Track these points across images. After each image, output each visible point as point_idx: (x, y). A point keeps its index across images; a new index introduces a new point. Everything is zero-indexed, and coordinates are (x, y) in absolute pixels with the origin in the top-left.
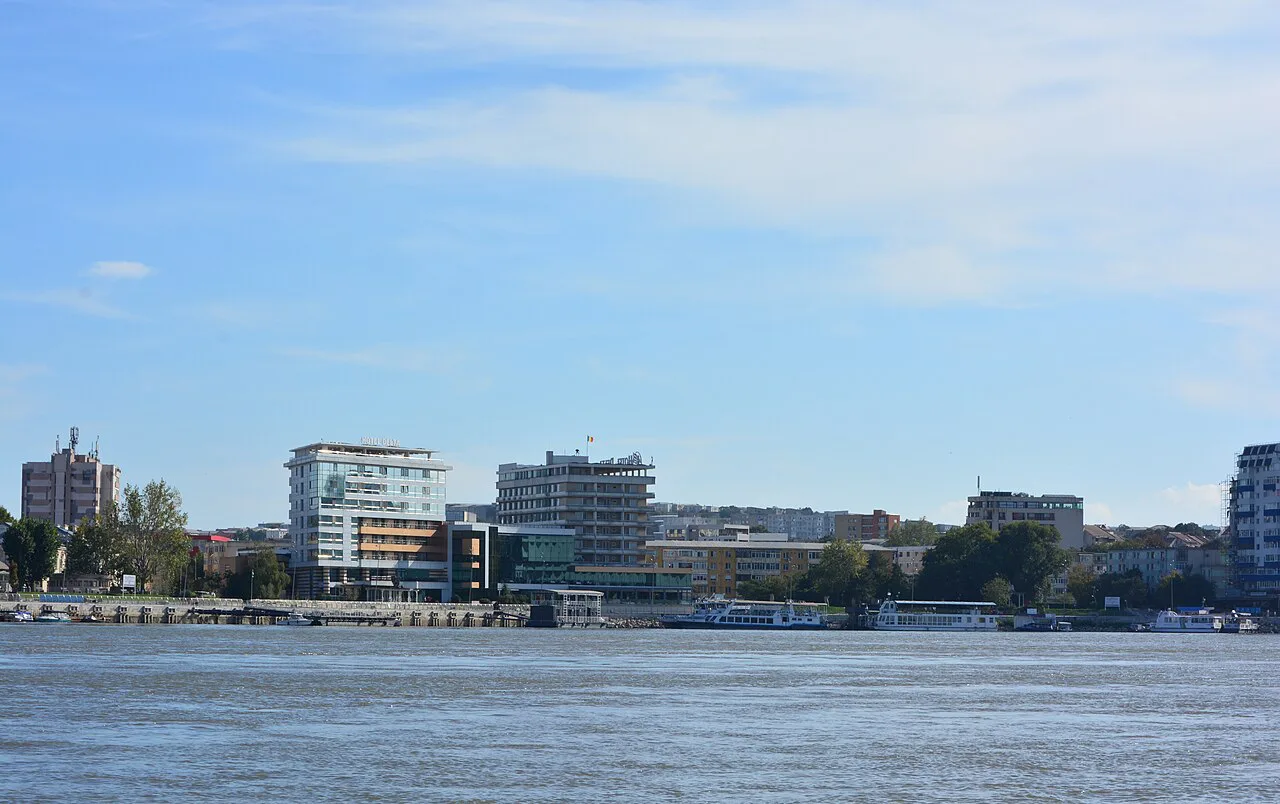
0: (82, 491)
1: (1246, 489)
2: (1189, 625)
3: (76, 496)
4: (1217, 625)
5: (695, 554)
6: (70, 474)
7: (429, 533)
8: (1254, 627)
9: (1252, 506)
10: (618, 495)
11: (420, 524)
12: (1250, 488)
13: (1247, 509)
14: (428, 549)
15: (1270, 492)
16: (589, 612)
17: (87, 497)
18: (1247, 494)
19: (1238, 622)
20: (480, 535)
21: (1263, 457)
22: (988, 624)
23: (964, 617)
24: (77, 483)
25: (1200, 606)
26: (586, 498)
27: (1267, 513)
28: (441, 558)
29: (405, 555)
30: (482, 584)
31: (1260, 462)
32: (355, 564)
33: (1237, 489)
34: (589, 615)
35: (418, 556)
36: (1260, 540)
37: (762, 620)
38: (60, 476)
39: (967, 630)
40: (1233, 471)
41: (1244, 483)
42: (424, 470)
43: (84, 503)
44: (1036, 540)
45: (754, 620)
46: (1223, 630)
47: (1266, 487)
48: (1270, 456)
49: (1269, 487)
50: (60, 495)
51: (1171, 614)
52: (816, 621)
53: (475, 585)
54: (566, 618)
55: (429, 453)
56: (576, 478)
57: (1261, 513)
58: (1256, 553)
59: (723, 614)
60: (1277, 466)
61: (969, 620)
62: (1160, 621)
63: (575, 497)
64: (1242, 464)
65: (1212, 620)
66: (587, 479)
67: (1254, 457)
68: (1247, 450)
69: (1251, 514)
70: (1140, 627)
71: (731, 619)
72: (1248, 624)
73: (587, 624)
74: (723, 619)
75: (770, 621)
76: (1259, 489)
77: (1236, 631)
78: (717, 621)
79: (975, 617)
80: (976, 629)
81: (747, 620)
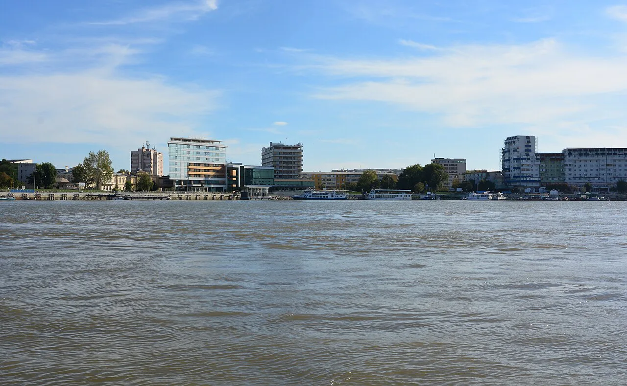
0: (147, 160)
1: (507, 152)
2: (480, 197)
3: (145, 161)
4: (490, 197)
5: (332, 176)
6: (143, 154)
7: (219, 168)
8: (504, 198)
9: (509, 157)
10: (291, 156)
11: (216, 165)
12: (509, 151)
13: (507, 158)
14: (217, 174)
15: (515, 152)
16: (264, 194)
17: (148, 161)
18: (507, 153)
19: (498, 196)
20: (237, 169)
21: (513, 140)
22: (408, 198)
23: (399, 195)
24: (145, 157)
25: (486, 190)
26: (280, 157)
27: (514, 159)
28: (224, 177)
29: (209, 176)
30: (237, 185)
31: (511, 142)
32: (186, 179)
33: (504, 152)
34: (263, 195)
35: (214, 176)
36: (511, 169)
37: (324, 197)
38: (140, 155)
39: (400, 200)
40: (503, 146)
41: (506, 150)
42: (216, 147)
43: (148, 163)
44: (436, 170)
45: (321, 197)
46: (492, 200)
47: (514, 151)
48: (515, 140)
49: (515, 150)
50: (140, 161)
51: (474, 193)
52: (344, 197)
53: (234, 186)
54: (254, 196)
55: (219, 142)
56: (276, 150)
57: (512, 159)
58: (511, 173)
59: (310, 195)
60: (517, 144)
61: (401, 196)
62: (470, 196)
63: (276, 157)
64: (506, 143)
65: (488, 196)
66: (280, 151)
67: (510, 141)
68: (508, 138)
69: (509, 160)
70: (464, 198)
71: (313, 196)
72: (502, 197)
73: (262, 198)
74: (310, 196)
75: (327, 197)
76: (512, 151)
77: (497, 200)
78: (308, 197)
79: (403, 195)
80: (404, 199)
81: (318, 197)
